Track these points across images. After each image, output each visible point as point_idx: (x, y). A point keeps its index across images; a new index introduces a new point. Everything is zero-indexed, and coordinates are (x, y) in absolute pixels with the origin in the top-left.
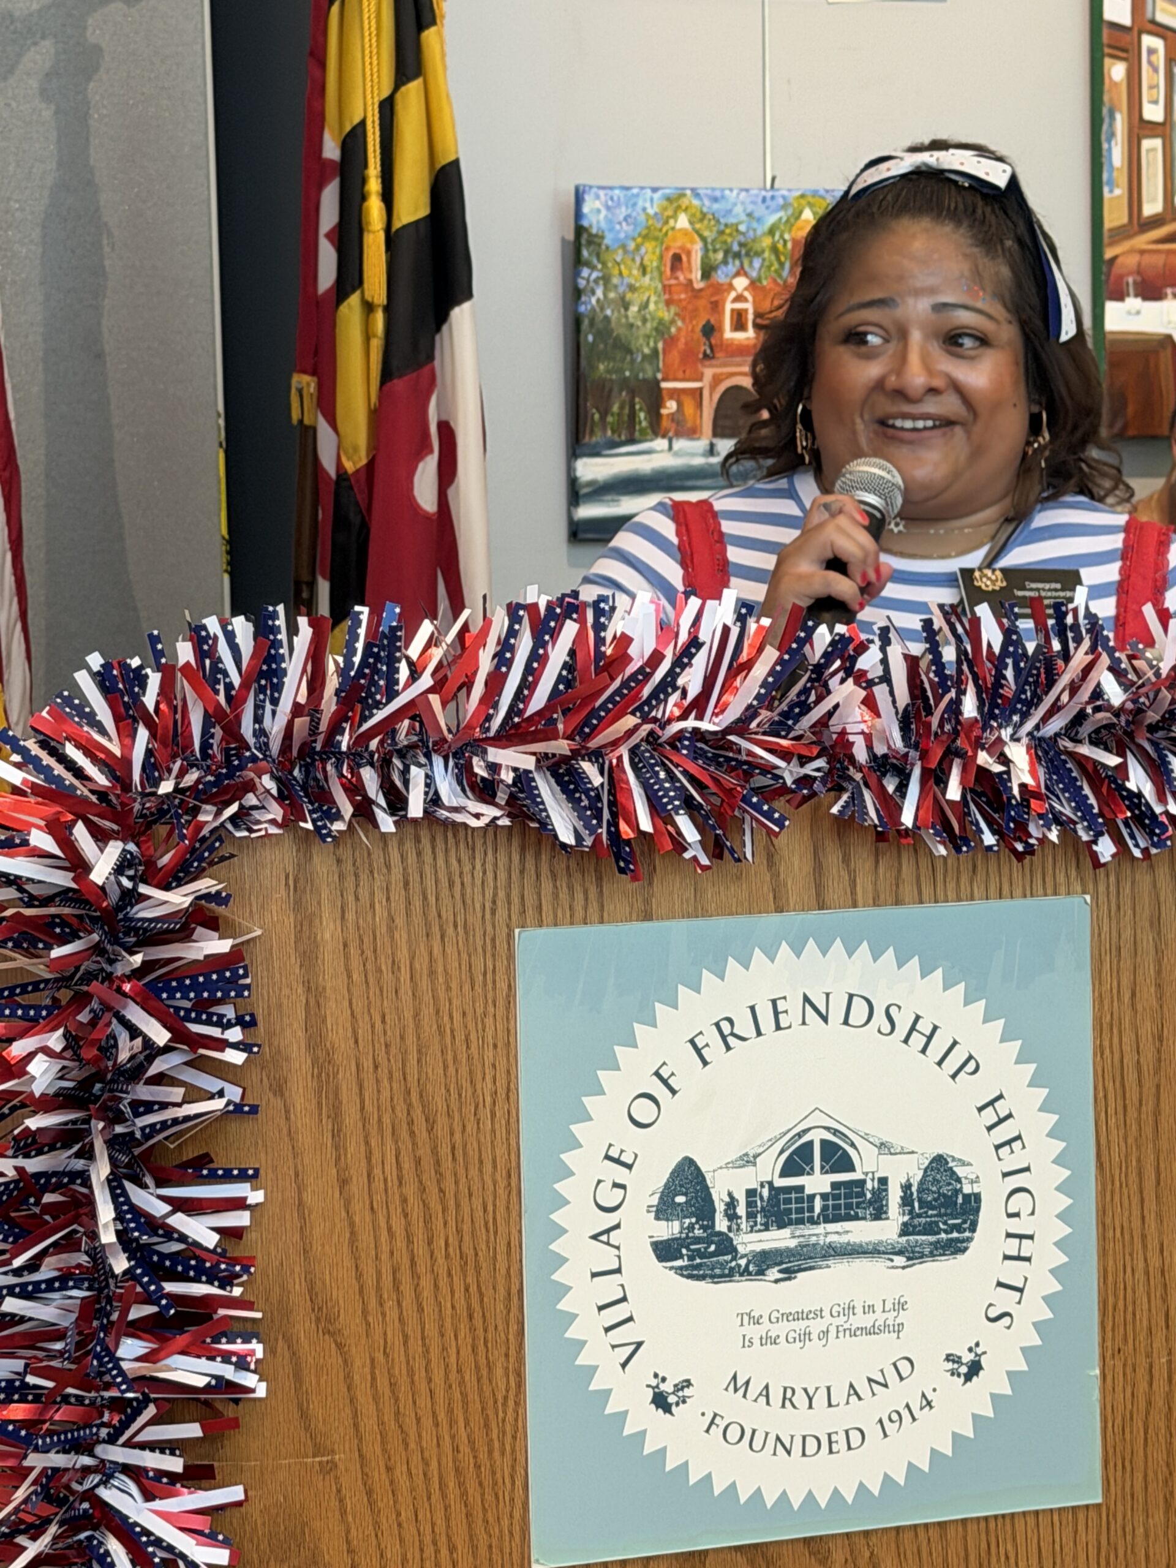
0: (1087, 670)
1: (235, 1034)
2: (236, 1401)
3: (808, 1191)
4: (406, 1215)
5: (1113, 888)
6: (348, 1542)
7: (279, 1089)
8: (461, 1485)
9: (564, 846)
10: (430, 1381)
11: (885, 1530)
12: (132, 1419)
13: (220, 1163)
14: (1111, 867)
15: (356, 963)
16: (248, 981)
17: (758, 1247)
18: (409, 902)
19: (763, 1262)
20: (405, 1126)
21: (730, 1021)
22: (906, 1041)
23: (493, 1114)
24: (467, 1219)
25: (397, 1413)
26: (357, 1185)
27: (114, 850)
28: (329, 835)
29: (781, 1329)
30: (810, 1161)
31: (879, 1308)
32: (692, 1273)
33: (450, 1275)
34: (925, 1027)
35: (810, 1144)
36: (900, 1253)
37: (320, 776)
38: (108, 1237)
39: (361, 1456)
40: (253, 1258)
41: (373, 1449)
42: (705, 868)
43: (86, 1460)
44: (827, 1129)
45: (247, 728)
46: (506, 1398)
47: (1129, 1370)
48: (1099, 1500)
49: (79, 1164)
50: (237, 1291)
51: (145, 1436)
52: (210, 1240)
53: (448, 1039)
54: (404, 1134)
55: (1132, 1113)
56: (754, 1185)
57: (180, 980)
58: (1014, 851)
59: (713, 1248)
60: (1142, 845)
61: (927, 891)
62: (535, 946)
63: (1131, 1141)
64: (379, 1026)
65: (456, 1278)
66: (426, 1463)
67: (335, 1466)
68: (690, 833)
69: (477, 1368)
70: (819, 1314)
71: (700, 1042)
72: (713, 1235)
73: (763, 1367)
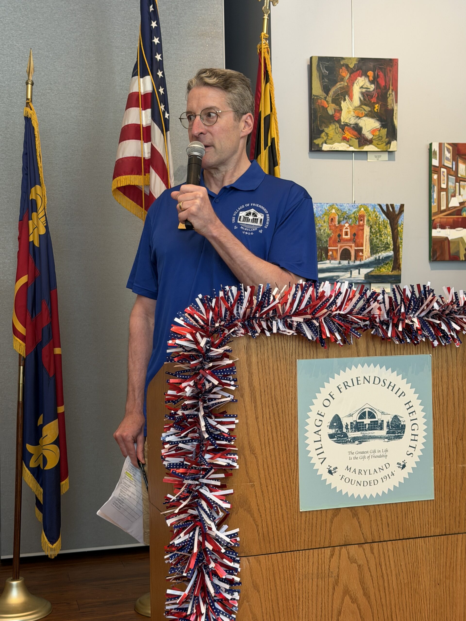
0: (431, 301)
1: (232, 383)
2: (232, 469)
3: (365, 423)
4: (271, 426)
5: (437, 353)
6: (257, 504)
7: (242, 396)
8: (283, 491)
9: (309, 340)
10: (276, 466)
11: (383, 504)
12: (208, 473)
13: (228, 413)
14: (436, 348)
15: (260, 367)
16: (235, 370)
17: (353, 436)
18: (272, 353)
19: (354, 439)
20: (271, 405)
21: (347, 382)
22: (388, 388)
23: (291, 403)
24: (285, 428)
25: (269, 473)
26: (260, 419)
27: (205, 339)
28: (255, 336)
29: (358, 456)
30: (365, 416)
31: (381, 451)
32: (338, 442)
33: (281, 441)
34: (392, 385)
35: (365, 412)
36: (386, 438)
37: (252, 323)
38: (204, 429)
39: (260, 483)
40: (236, 436)
41: (263, 482)
42: (342, 346)
43: (197, 482)
44: (369, 408)
45: (235, 312)
46: (294, 470)
47: (441, 467)
48: (433, 498)
49: (196, 413)
50: (232, 443)
51: (211, 477)
52: (226, 431)
53: (281, 385)
54: (271, 407)
55: (441, 406)
56: (352, 421)
57: (220, 370)
58: (414, 343)
59: (342, 436)
60: (444, 342)
61: (393, 352)
62: (302, 364)
63: (441, 413)
64: (265, 382)
65: (283, 442)
66: (275, 485)
67: (254, 485)
68: (339, 338)
69: (287, 463)
70: (367, 452)
71: (340, 387)
72: (342, 433)
73: (355, 465)
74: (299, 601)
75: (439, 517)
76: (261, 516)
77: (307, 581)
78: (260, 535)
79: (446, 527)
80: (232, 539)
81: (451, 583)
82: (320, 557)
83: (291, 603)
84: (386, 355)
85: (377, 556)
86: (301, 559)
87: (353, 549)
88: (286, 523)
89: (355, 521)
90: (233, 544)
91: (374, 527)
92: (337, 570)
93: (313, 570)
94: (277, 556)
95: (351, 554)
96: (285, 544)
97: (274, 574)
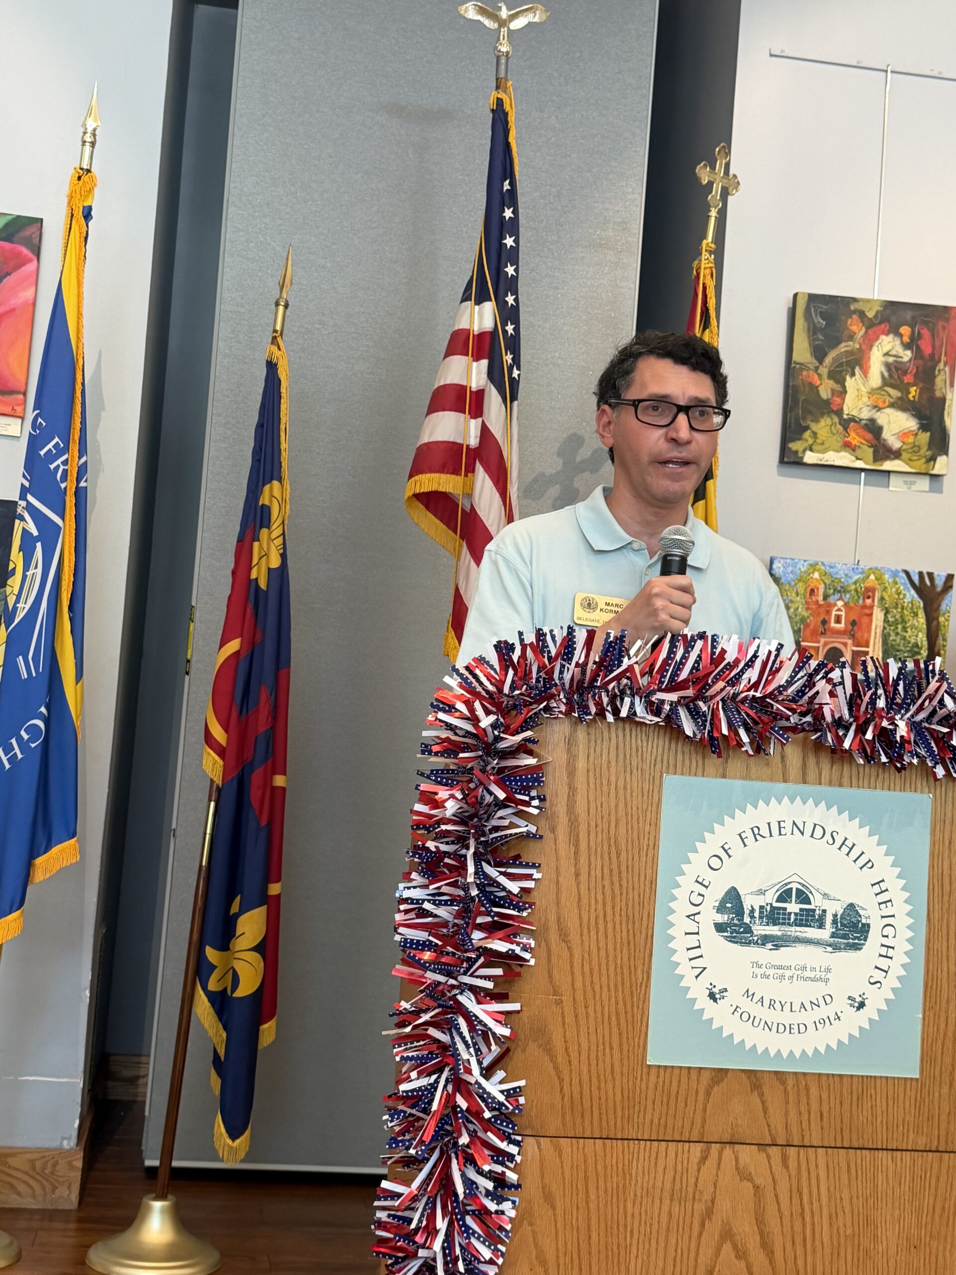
0: (937, 690)
1: (536, 803)
2: (521, 966)
3: (788, 910)
4: (604, 894)
5: (943, 793)
6: (565, 1037)
7: (553, 830)
8: (618, 1019)
9: (688, 737)
10: (608, 970)
11: (814, 1074)
12: (473, 965)
13: (524, 860)
14: (942, 782)
15: (592, 780)
16: (543, 779)
17: (763, 933)
18: (617, 756)
19: (765, 940)
20: (607, 854)
21: (758, 828)
22: (840, 849)
23: (647, 855)
24: (631, 899)
25: (592, 982)
26: (584, 878)
27: (492, 718)
28: (585, 720)
29: (771, 972)
30: (790, 897)
31: (818, 969)
32: (732, 940)
33: (621, 923)
34: (849, 843)
35: (791, 889)
36: (830, 945)
37: (585, 698)
38: (470, 879)
39: (574, 999)
40: (534, 904)
41: (580, 997)
42: (750, 756)
43: (452, 982)
44: (800, 883)
45: (556, 675)
46: (641, 984)
47: (936, 1018)
48: (917, 1076)
49: (463, 850)
50: (525, 914)
51: (479, 973)
52: (517, 892)
53: (630, 818)
56: (763, 904)
57: (515, 777)
58: (896, 767)
59: (742, 930)
61: (854, 782)
62: (672, 783)
63: (944, 910)
64: (599, 808)
65: (624, 926)
66: (603, 1007)
67: (562, 1002)
68: (745, 738)
69: (630, 968)
70: (789, 968)
71: (743, 835)
72: (742, 924)
73: (761, 988)
74: (631, 1238)
75: (926, 1114)
76: (570, 1062)
77: (650, 1201)
78: (566, 1098)
79: (939, 1136)
80: (510, 1099)
81: (941, 1248)
82: (679, 1159)
83: (615, 1240)
84: (841, 785)
85: (793, 1173)
86: (641, 1157)
87: (746, 1154)
88: (618, 1084)
89: (755, 1099)
90: (511, 1108)
91: (793, 1114)
92: (712, 1190)
93: (663, 1183)
94: (595, 1143)
95: (741, 1162)
96: (612, 1123)
97: (586, 1178)
